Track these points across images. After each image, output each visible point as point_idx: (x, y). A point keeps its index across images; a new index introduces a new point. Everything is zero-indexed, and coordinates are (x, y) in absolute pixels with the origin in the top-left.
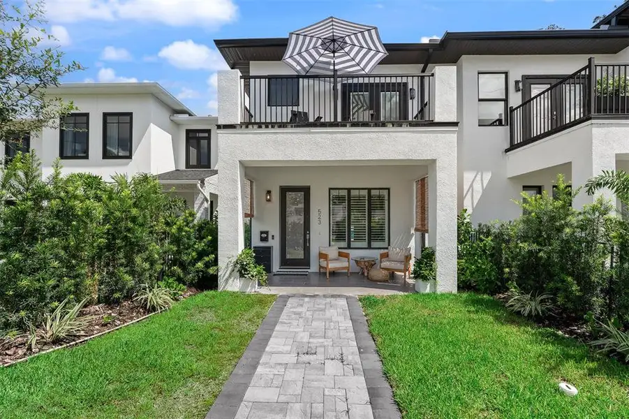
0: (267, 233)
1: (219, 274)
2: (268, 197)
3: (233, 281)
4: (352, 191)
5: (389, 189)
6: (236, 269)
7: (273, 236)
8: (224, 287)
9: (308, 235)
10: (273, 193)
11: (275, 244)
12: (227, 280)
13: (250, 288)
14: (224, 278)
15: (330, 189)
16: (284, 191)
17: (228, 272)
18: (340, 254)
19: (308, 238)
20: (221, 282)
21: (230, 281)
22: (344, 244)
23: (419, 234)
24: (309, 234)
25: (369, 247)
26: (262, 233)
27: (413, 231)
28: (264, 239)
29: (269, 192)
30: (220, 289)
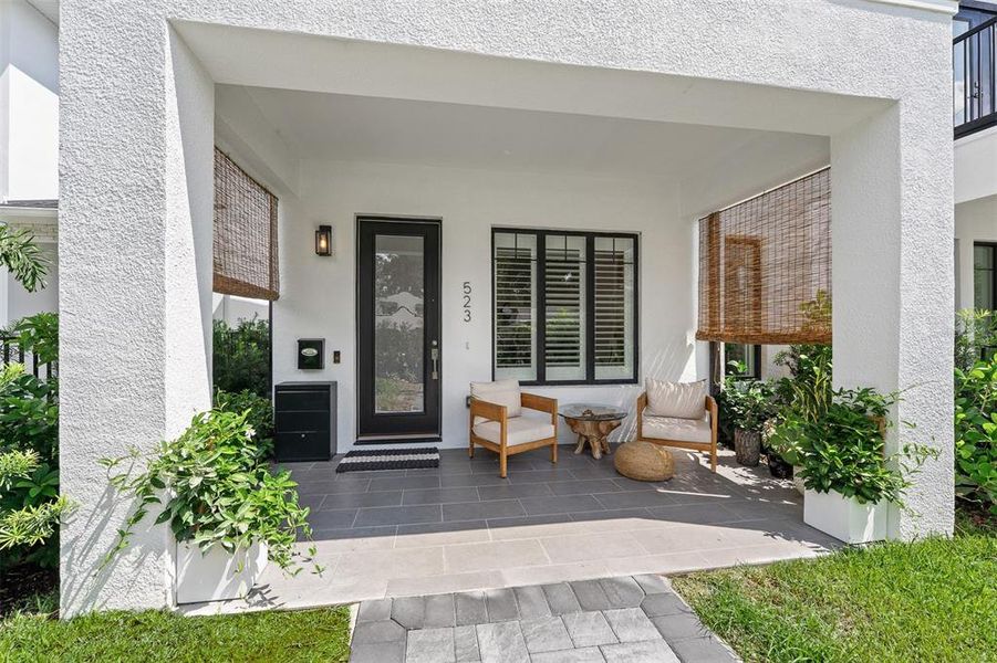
0: (318, 344)
1: (65, 537)
2: (323, 244)
3: (140, 563)
4: (548, 238)
5: (635, 237)
6: (155, 511)
7: (337, 354)
8: (92, 597)
9: (434, 351)
10: (336, 234)
11: (342, 375)
12: (106, 563)
13: (224, 582)
14: (94, 556)
15: (495, 230)
16: (370, 230)
17: (114, 526)
18: (526, 401)
19: (434, 358)
20: (73, 573)
21: (125, 565)
22: (529, 373)
23: (704, 345)
24: (439, 347)
25: (590, 380)
26: (303, 344)
27: (691, 339)
28: (309, 363)
29: (325, 230)
30: (72, 604)
